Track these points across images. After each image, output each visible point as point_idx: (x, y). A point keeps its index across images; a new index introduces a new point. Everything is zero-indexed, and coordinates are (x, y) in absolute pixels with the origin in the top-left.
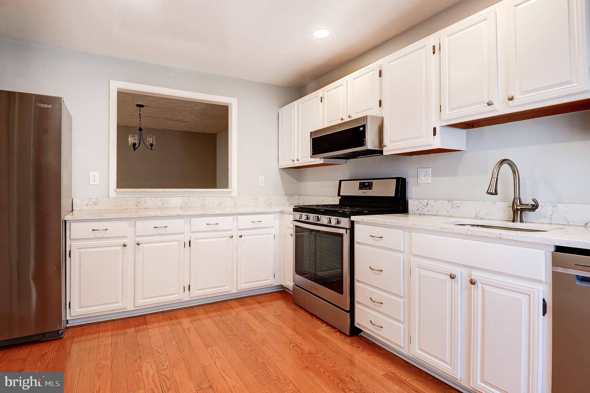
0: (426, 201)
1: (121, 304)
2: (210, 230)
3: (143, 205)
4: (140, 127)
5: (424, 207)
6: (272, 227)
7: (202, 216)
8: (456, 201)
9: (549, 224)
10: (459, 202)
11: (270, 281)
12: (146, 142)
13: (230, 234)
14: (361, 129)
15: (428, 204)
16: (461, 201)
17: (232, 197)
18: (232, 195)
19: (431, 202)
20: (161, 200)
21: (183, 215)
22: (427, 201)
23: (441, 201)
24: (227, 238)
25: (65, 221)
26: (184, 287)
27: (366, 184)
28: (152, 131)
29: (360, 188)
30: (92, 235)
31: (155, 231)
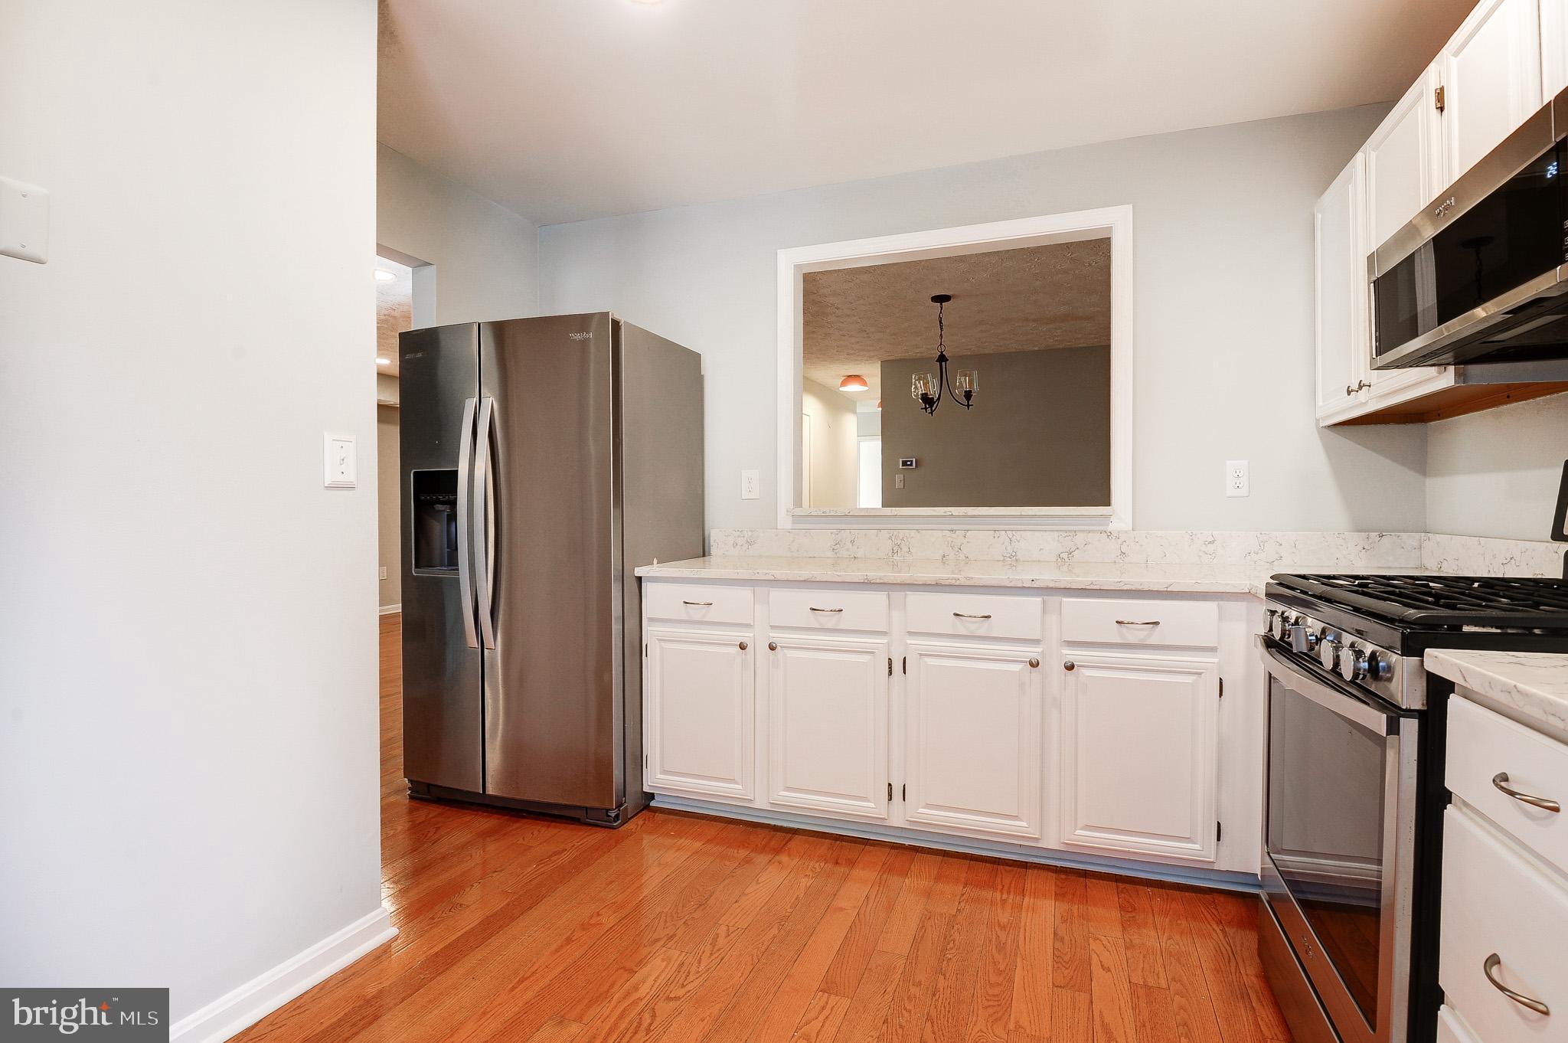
1: (740, 787)
2: (965, 633)
3: (848, 550)
4: (942, 352)
6: (1213, 650)
7: (937, 587)
11: (1197, 846)
12: (955, 388)
13: (1032, 652)
18: (1111, 527)
20: (890, 538)
21: (882, 581)
24: (1021, 666)
25: (639, 579)
26: (890, 785)
28: (981, 361)
30: (683, 613)
31: (812, 620)
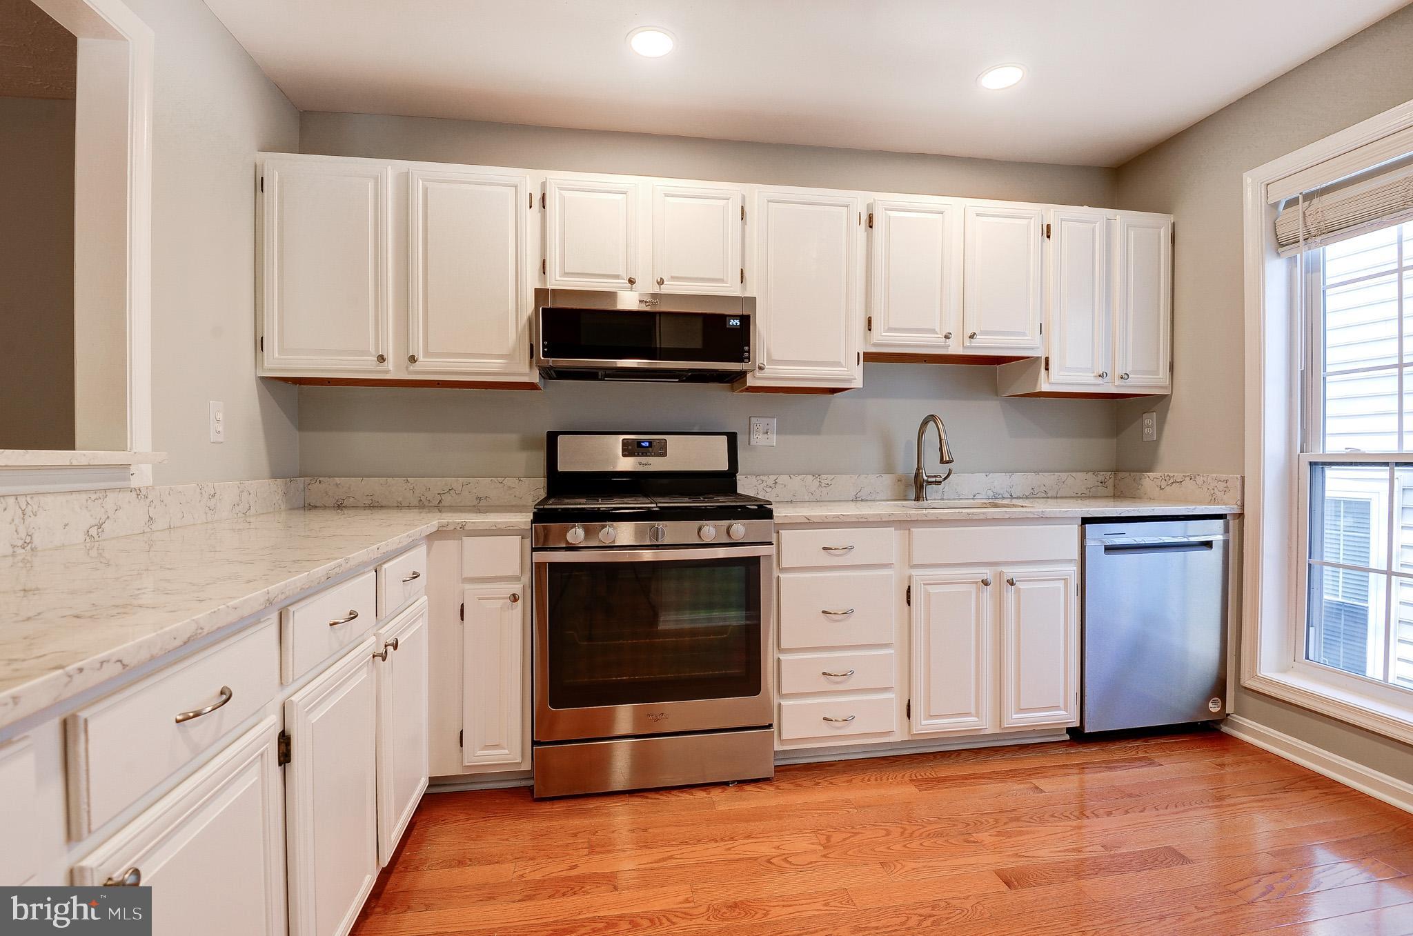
0: (773, 478)
5: (768, 490)
8: (826, 476)
9: (941, 499)
10: (831, 477)
14: (735, 322)
15: (776, 483)
16: (833, 476)
17: (138, 492)
18: (135, 482)
19: (783, 479)
22: (775, 477)
23: (800, 477)
27: (643, 444)
29: (626, 453)
